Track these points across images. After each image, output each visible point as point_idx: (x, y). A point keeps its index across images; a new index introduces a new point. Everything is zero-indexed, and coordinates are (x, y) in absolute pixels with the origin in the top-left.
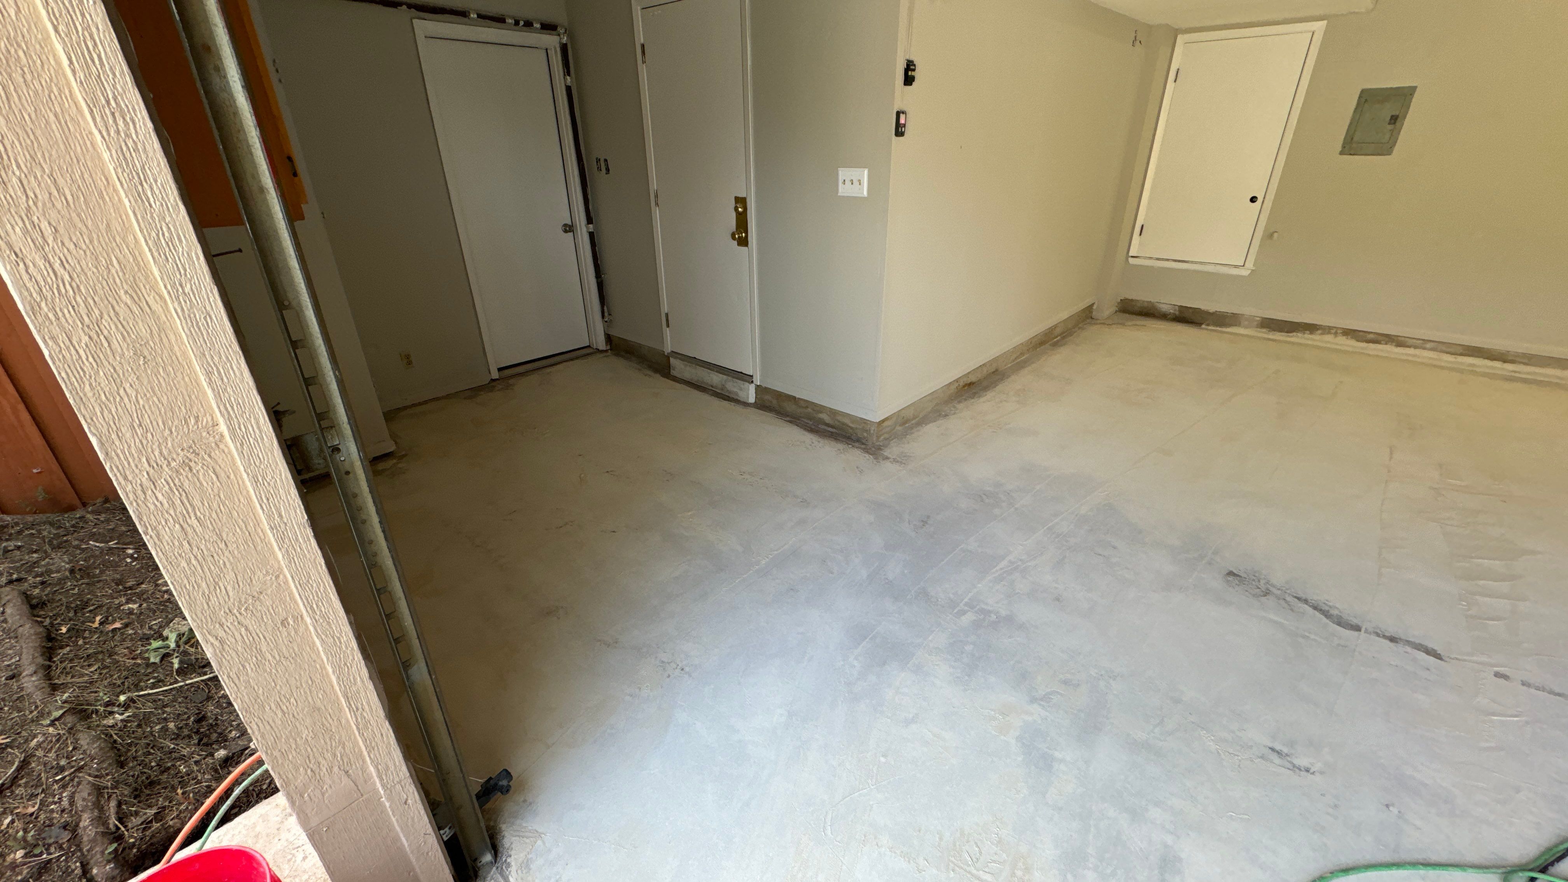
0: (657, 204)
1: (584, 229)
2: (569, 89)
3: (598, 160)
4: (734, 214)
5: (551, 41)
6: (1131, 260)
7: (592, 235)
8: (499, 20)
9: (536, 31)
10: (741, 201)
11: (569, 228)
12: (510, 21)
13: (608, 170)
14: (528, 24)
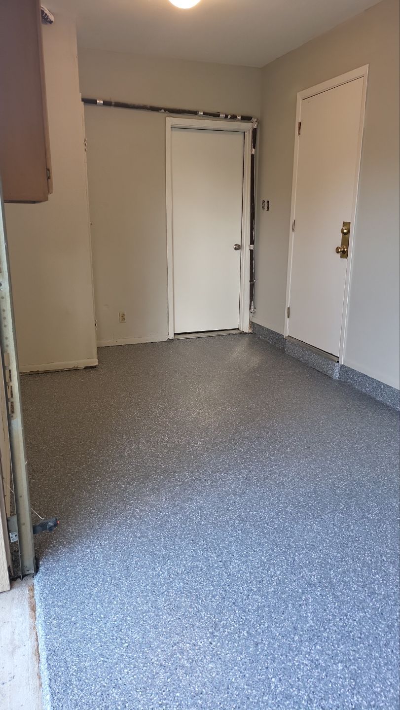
0: (293, 230)
1: (248, 249)
2: (253, 156)
3: (264, 202)
4: (341, 234)
5: (248, 126)
7: (252, 251)
8: (216, 116)
9: (238, 120)
10: (347, 225)
11: (238, 247)
12: (222, 116)
13: (268, 208)
14: (234, 117)
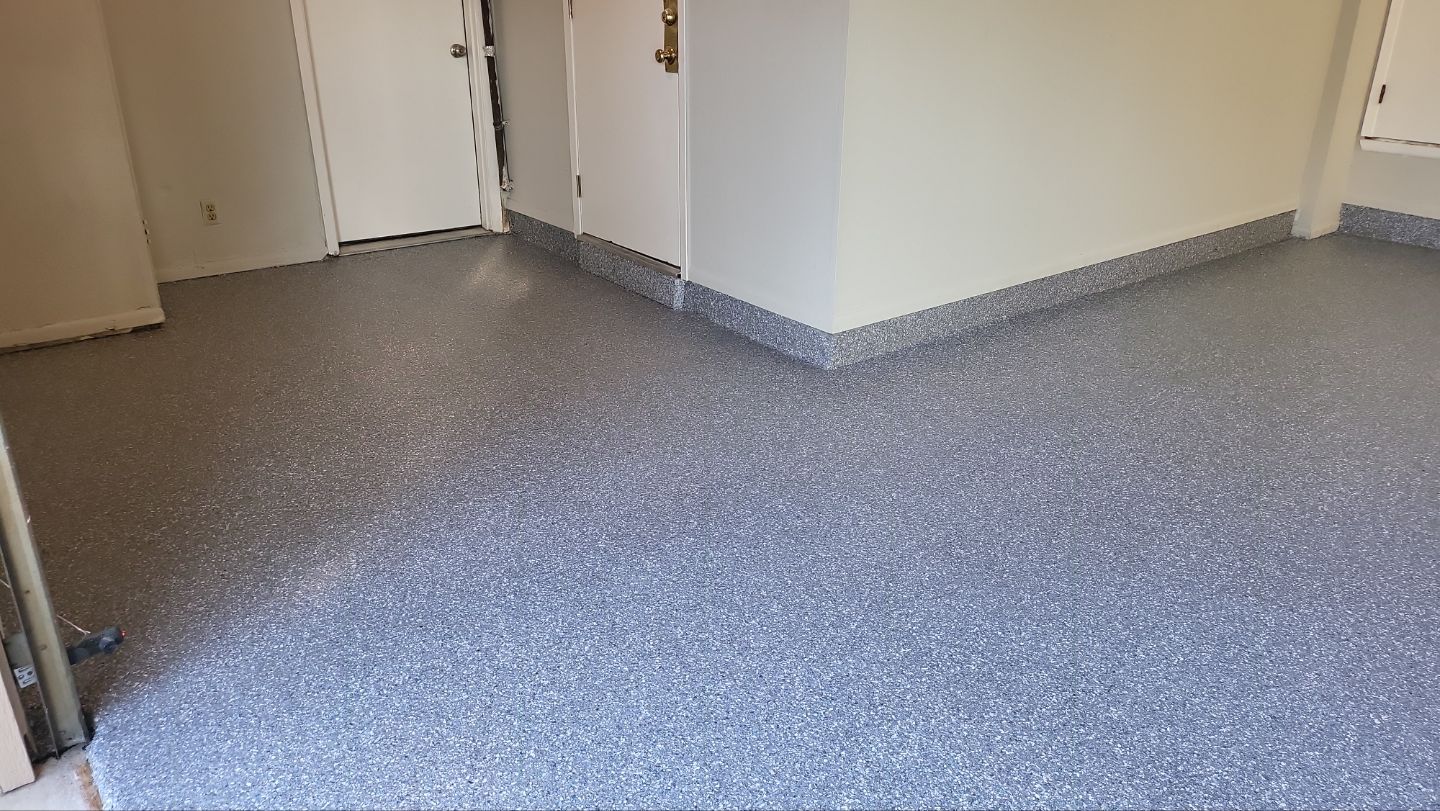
0: (571, 12)
1: (481, 53)
4: (662, 24)
6: (1365, 144)
7: (491, 61)
11: (460, 52)
